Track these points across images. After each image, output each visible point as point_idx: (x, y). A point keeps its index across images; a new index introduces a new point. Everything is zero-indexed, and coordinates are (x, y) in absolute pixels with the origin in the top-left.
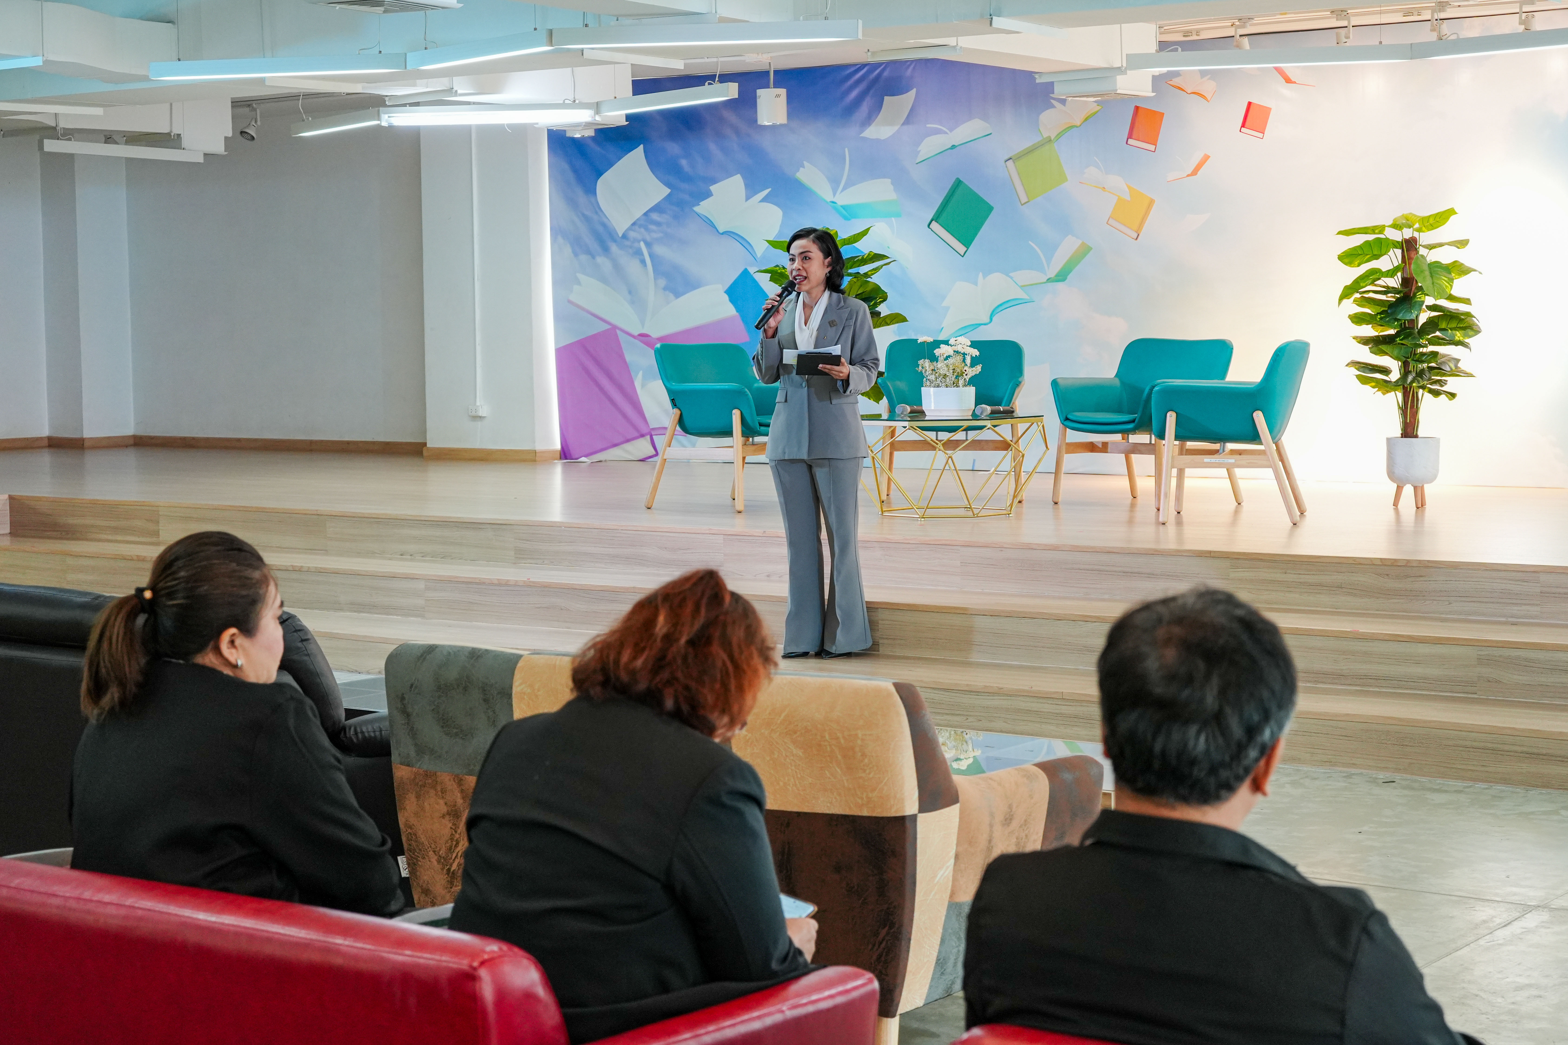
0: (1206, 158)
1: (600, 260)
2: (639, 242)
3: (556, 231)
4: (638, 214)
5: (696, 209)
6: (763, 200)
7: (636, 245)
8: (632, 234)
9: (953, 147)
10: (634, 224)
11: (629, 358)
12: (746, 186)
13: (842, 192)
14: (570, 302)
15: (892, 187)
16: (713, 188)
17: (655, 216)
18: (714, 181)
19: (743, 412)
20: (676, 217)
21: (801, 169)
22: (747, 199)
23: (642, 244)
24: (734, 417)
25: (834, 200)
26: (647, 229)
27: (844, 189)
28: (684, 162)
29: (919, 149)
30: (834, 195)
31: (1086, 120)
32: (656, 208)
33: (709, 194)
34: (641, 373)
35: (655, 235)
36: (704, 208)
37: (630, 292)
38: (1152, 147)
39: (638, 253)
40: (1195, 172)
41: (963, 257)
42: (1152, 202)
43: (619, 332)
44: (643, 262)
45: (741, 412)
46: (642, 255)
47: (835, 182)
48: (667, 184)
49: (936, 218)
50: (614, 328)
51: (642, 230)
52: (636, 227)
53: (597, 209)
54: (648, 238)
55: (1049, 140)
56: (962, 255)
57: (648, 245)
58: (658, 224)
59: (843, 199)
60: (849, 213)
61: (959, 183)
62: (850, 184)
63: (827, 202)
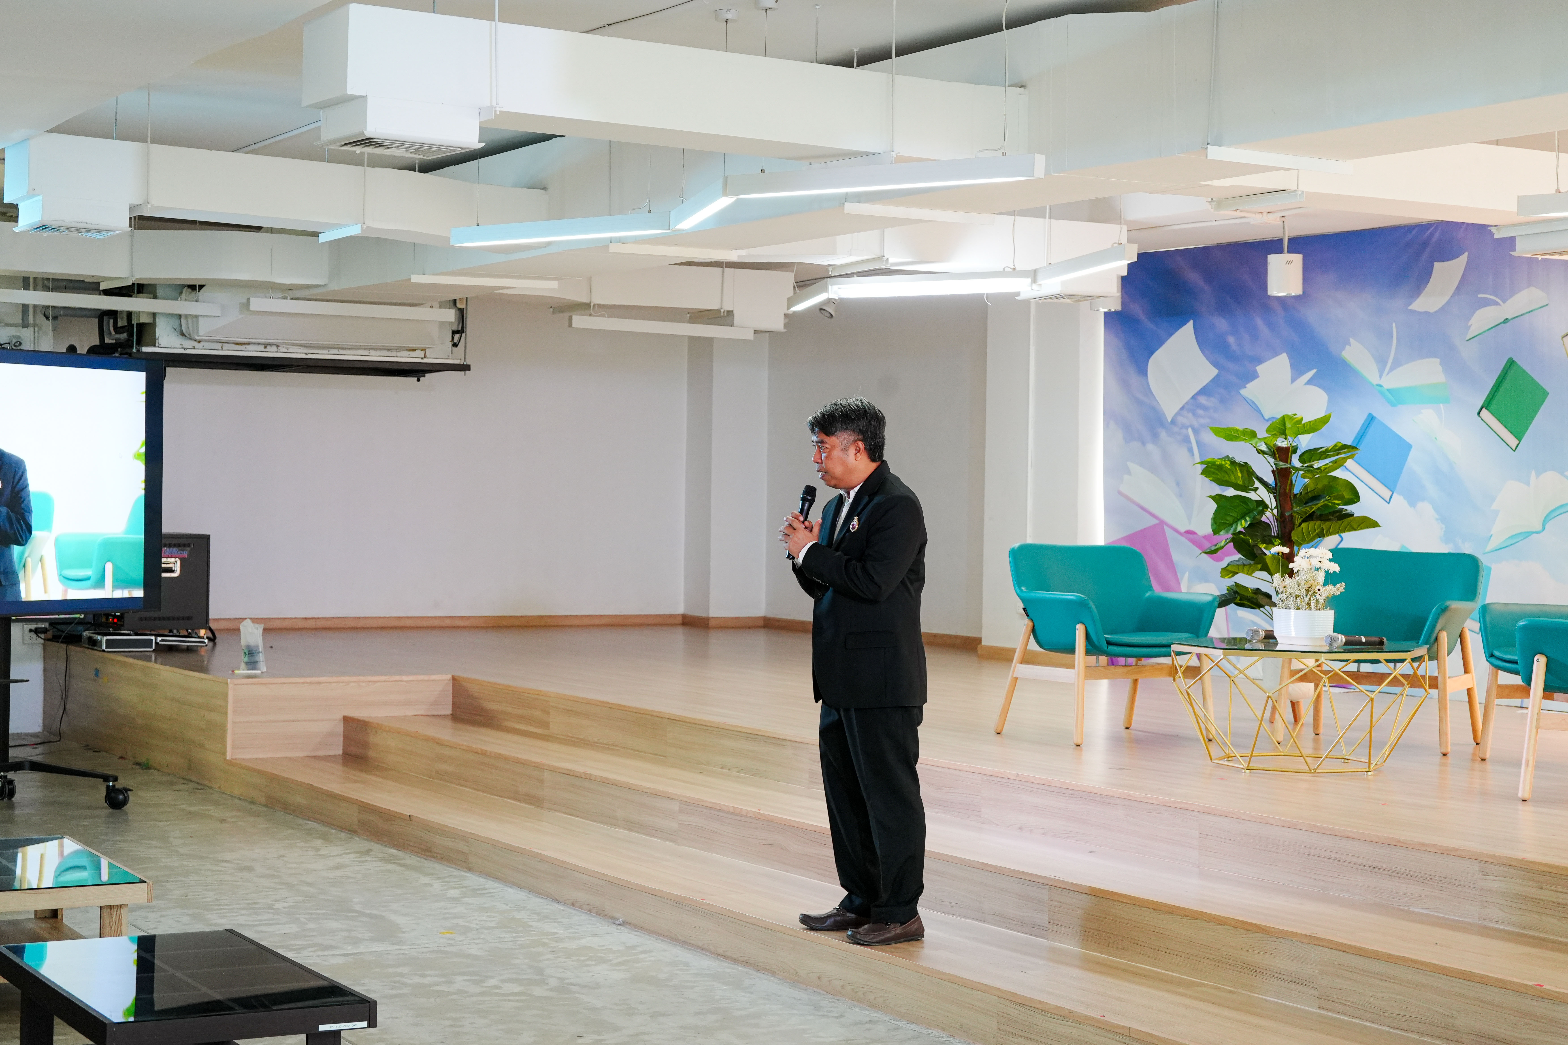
1: (1150, 447)
2: (1187, 428)
3: (1108, 414)
4: (1187, 397)
5: (1243, 392)
6: (1309, 382)
7: (1184, 431)
8: (1180, 420)
9: (1506, 321)
10: (1182, 408)
11: (1176, 556)
12: (1293, 366)
13: (1388, 374)
14: (1120, 493)
15: (1440, 368)
16: (1260, 369)
17: (1202, 400)
18: (1260, 361)
19: (1088, 628)
20: (1223, 401)
21: (1347, 347)
22: (1293, 381)
23: (1190, 430)
24: (1077, 632)
25: (1380, 383)
26: (1194, 414)
27: (1391, 370)
28: (1231, 340)
29: (1469, 324)
30: (1381, 377)
32: (1203, 391)
33: (1254, 376)
34: (1187, 574)
35: (1202, 421)
36: (1250, 390)
37: (1178, 484)
39: (1187, 440)
41: (1514, 451)
43: (1165, 527)
44: (1191, 450)
45: (1086, 627)
46: (1190, 442)
47: (1381, 362)
48: (1215, 364)
49: (1486, 406)
50: (1162, 523)
51: (1190, 415)
52: (1185, 412)
53: (1148, 391)
54: (1196, 424)
56: (1514, 449)
57: (1196, 432)
58: (1205, 408)
59: (1391, 381)
60: (1395, 398)
61: (1511, 363)
62: (1397, 364)
63: (1373, 385)
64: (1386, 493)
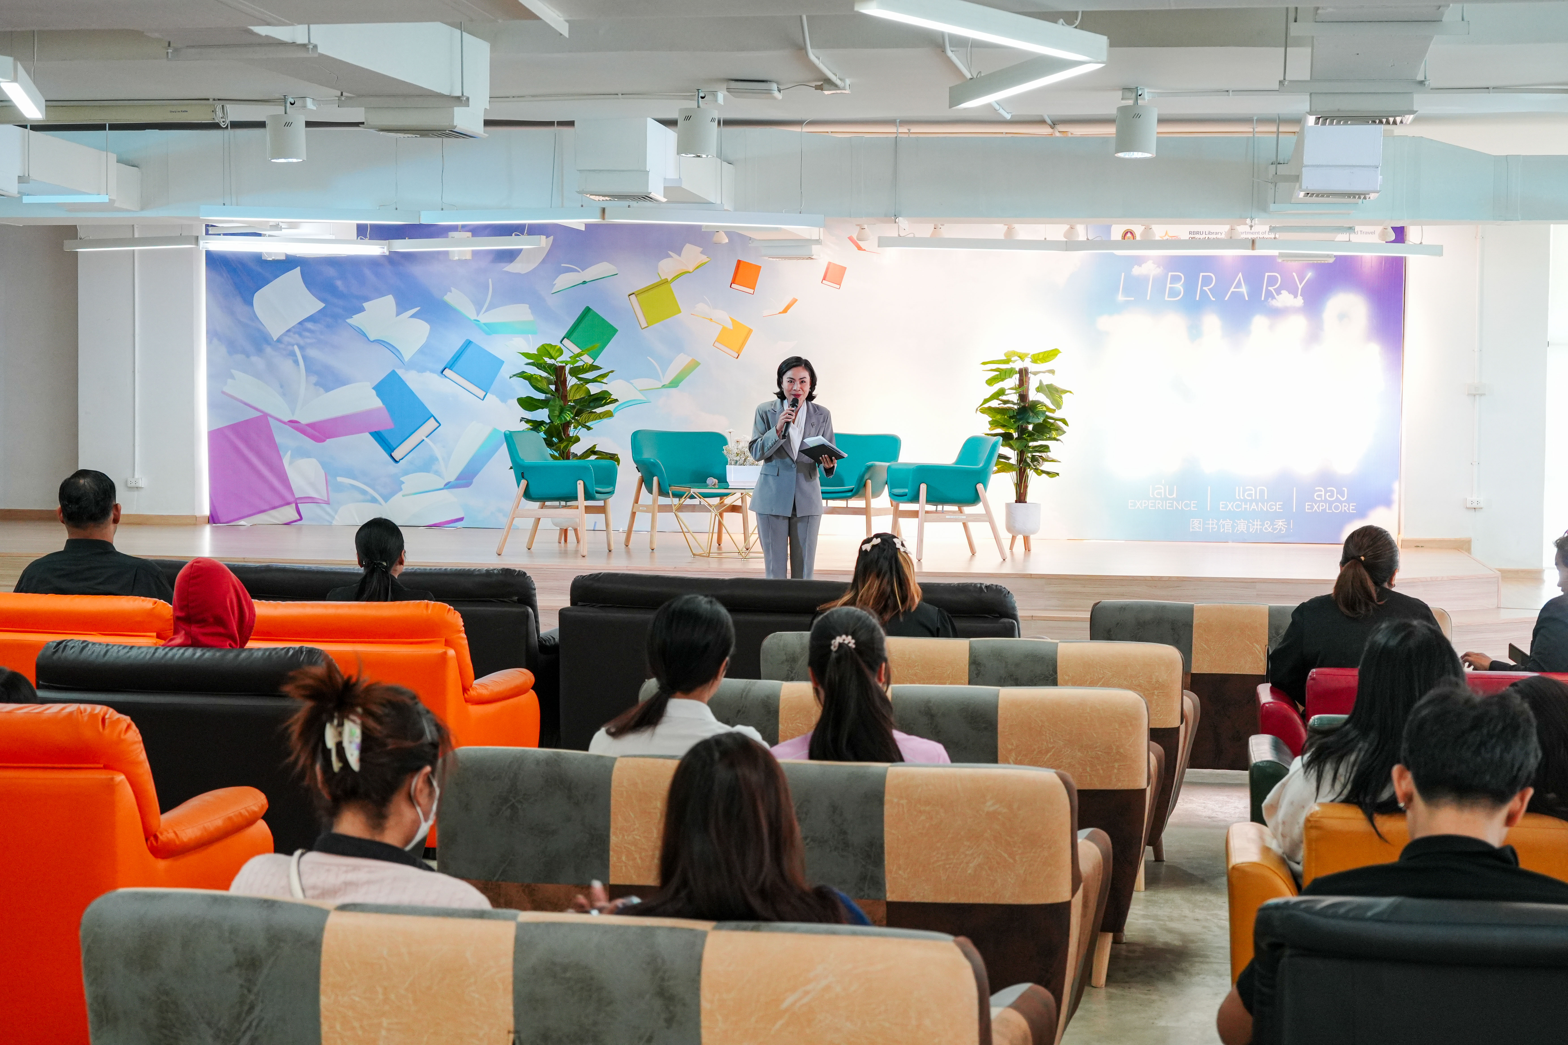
0: (794, 301)
1: (254, 359)
2: (293, 345)
3: (212, 334)
4: (293, 322)
5: (349, 321)
6: (413, 316)
7: (290, 348)
8: (286, 339)
9: (584, 282)
10: (289, 331)
11: (278, 439)
12: (397, 304)
13: (484, 313)
14: (223, 393)
15: (530, 311)
16: (366, 305)
17: (309, 325)
18: (367, 299)
19: (586, 483)
20: (328, 326)
21: (449, 293)
22: (397, 315)
23: (296, 347)
24: (579, 486)
25: (477, 319)
26: (300, 335)
27: (486, 311)
28: (339, 283)
29: (554, 283)
30: (478, 315)
31: (697, 268)
32: (310, 319)
33: (362, 310)
34: (289, 453)
35: (309, 341)
36: (356, 320)
37: (282, 386)
38: (751, 291)
39: (293, 354)
40: (785, 311)
42: (750, 331)
43: (269, 418)
44: (296, 362)
45: (584, 483)
46: (296, 356)
47: (479, 306)
48: (322, 300)
50: (265, 416)
51: (297, 336)
52: (291, 334)
53: (255, 317)
54: (302, 342)
55: (666, 282)
57: (301, 348)
58: (310, 331)
59: (485, 318)
60: (490, 330)
61: (588, 310)
62: (491, 307)
63: (471, 320)
64: (481, 394)
